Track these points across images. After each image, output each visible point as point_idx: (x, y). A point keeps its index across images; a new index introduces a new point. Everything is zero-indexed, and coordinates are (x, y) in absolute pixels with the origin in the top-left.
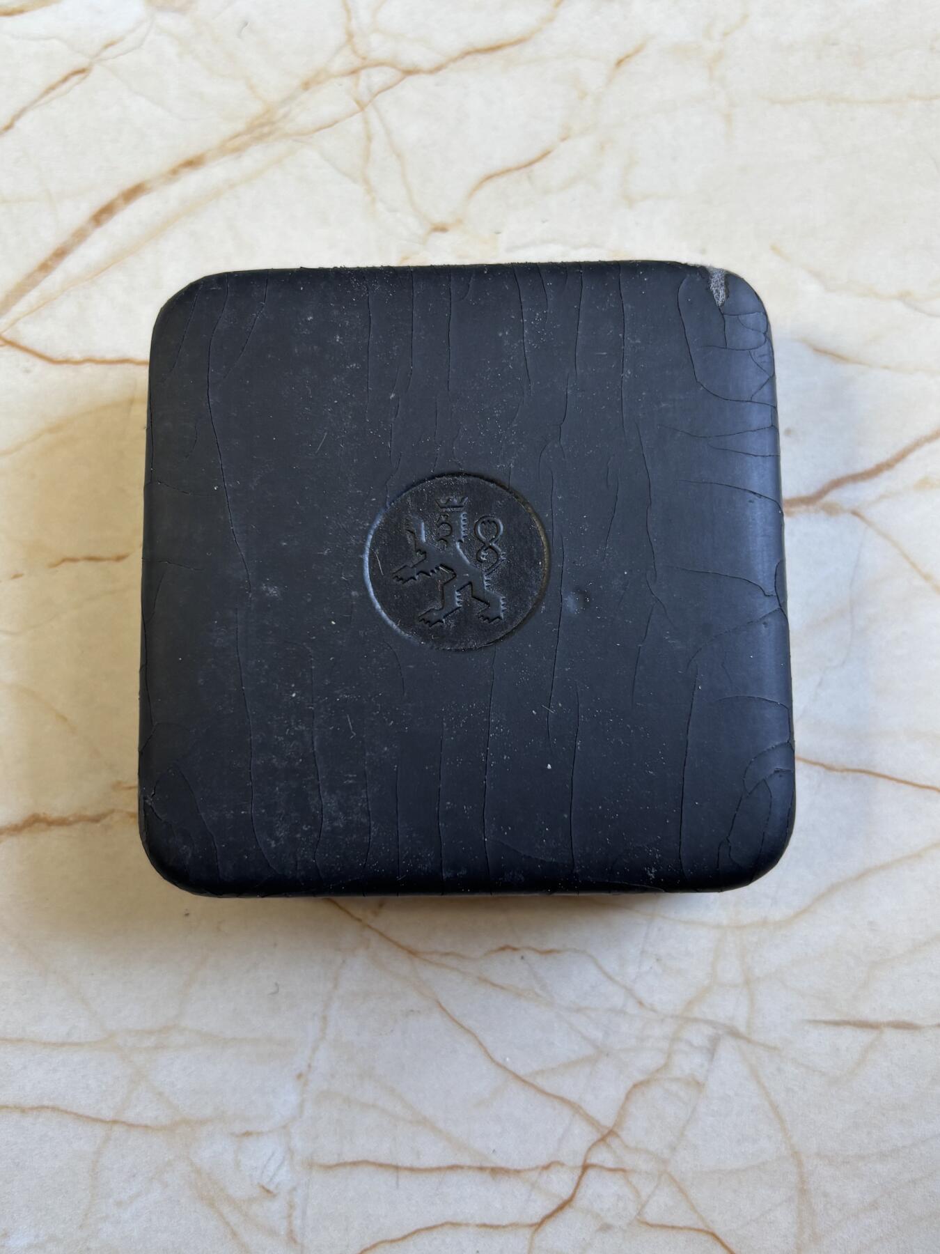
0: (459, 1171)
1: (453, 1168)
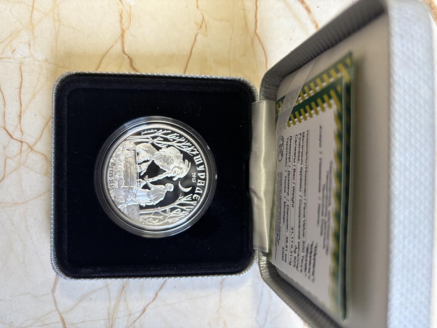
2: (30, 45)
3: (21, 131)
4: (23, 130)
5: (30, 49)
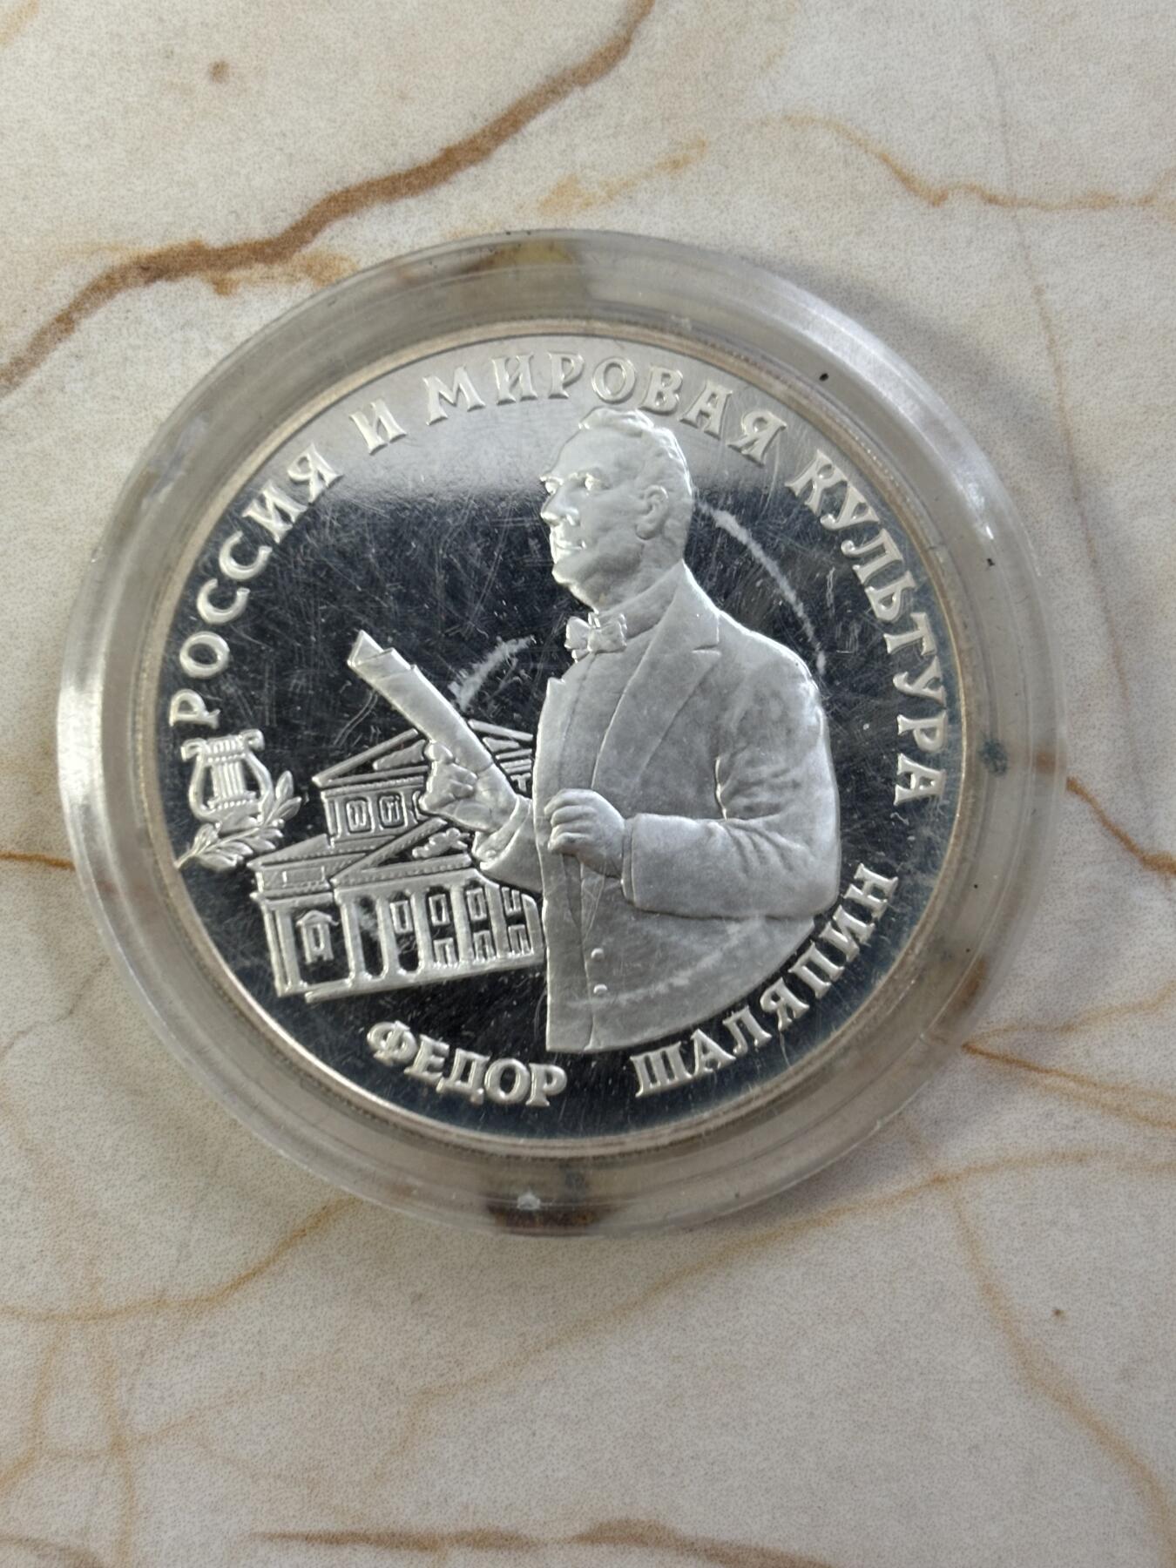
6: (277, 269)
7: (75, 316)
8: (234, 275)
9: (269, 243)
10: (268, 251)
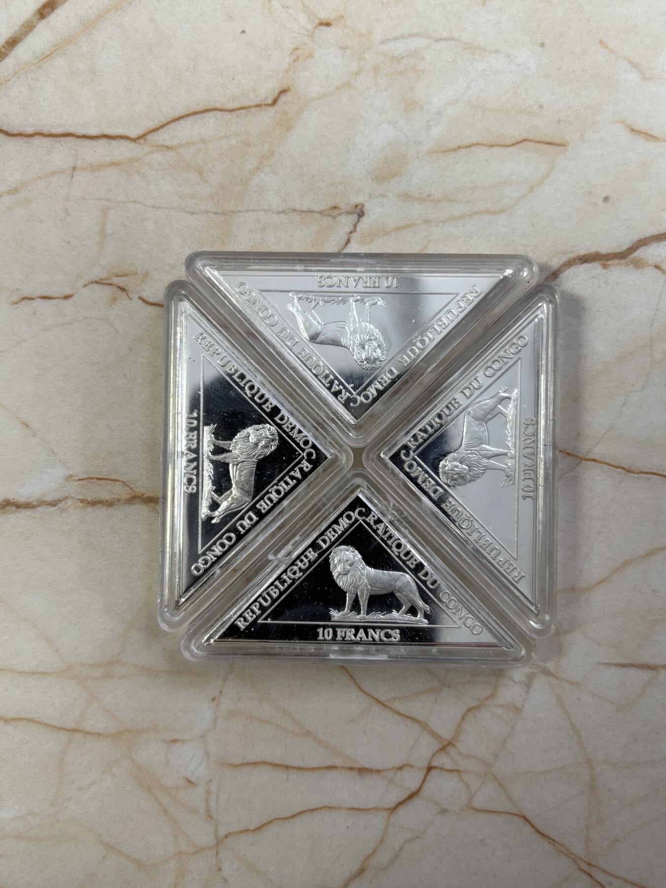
0: (334, 770)
1: (329, 768)
2: (175, 741)
3: (400, 768)
4: (398, 764)
5: (183, 741)
6: (622, 261)
7: (558, 273)
8: (609, 262)
9: (620, 253)
10: (620, 256)
